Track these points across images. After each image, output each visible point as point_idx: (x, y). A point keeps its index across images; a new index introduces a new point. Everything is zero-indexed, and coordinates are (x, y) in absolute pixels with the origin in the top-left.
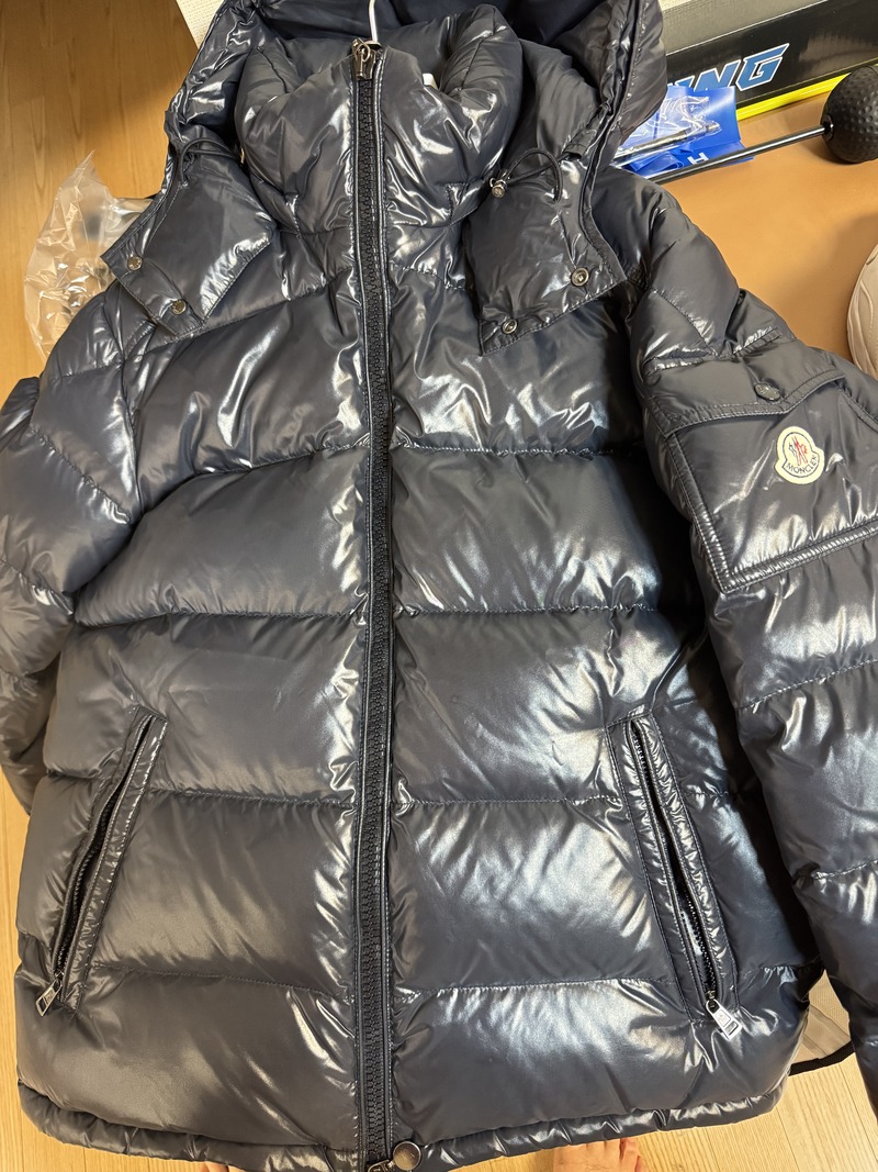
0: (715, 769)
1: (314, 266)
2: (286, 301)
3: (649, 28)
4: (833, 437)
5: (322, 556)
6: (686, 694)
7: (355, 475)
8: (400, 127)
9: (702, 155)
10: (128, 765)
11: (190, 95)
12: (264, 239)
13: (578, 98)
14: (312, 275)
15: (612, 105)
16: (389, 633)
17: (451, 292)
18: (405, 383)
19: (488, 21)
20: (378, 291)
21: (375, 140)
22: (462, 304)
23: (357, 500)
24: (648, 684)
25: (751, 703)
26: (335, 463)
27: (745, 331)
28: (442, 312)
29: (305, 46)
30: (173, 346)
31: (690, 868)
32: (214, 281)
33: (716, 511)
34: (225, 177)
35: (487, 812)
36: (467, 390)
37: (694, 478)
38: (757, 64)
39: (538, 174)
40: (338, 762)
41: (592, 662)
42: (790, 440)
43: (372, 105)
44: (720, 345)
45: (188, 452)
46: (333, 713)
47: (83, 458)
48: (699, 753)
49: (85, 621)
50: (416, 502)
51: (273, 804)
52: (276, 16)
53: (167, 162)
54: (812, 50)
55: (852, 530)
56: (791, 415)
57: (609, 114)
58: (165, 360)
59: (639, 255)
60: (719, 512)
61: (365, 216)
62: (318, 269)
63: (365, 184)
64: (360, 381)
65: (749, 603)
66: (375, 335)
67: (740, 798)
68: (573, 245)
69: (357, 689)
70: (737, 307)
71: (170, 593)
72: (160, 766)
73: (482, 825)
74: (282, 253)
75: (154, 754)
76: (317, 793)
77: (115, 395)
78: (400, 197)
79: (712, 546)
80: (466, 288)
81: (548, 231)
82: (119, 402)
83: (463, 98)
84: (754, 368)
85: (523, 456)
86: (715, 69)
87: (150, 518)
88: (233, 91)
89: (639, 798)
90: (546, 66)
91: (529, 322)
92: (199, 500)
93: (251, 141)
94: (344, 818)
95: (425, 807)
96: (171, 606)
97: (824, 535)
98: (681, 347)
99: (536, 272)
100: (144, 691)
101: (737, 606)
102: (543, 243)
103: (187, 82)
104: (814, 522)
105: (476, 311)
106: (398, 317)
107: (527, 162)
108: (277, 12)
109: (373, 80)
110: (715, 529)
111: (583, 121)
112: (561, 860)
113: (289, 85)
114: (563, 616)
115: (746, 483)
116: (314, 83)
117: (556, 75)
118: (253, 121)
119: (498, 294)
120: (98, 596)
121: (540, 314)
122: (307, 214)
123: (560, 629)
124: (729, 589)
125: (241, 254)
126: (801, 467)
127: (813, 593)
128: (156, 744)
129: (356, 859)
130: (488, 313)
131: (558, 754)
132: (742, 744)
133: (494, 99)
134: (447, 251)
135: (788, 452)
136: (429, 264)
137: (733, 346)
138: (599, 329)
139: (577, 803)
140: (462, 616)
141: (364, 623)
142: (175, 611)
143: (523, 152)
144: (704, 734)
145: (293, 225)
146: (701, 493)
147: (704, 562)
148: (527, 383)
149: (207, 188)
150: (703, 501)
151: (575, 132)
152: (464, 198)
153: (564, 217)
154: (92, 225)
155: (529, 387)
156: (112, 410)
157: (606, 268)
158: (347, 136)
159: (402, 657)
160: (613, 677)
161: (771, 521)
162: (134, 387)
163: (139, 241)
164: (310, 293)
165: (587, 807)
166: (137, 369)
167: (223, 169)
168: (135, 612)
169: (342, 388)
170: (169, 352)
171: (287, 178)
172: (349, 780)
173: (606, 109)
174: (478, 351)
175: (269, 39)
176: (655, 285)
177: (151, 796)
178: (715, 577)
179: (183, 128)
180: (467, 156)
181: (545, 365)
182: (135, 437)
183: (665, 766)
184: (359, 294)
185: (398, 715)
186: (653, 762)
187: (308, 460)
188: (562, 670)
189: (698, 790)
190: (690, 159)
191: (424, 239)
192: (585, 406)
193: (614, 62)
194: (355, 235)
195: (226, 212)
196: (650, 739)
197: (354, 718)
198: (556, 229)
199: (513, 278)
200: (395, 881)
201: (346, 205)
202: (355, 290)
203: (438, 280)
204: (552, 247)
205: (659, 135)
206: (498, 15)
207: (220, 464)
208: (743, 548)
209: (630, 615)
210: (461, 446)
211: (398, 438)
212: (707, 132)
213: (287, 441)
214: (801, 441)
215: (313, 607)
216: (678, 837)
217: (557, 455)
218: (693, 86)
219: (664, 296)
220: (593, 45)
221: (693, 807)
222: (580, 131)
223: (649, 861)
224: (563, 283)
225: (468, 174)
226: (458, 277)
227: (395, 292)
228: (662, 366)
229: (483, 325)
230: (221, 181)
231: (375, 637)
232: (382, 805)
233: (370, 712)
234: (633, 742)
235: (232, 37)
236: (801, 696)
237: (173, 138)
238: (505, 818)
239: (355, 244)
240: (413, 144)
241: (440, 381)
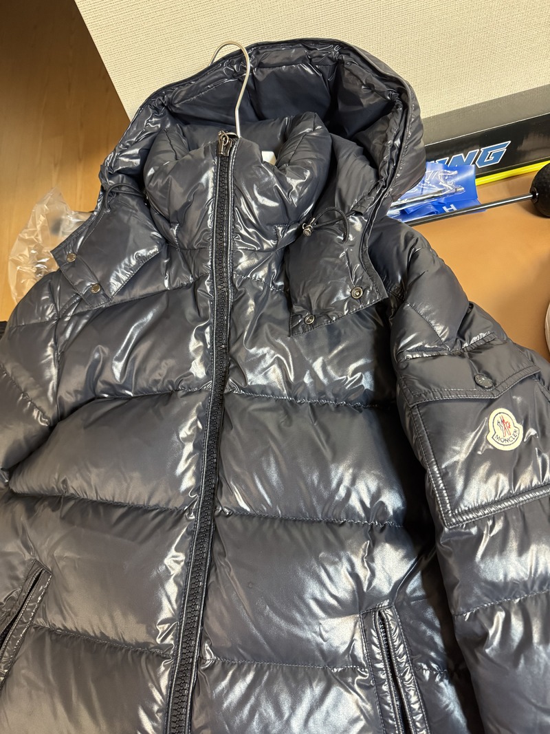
0: (437, 651)
1: (186, 270)
2: (166, 290)
3: (413, 134)
4: (529, 416)
5: (168, 467)
6: (419, 593)
7: (199, 411)
8: (244, 188)
9: (452, 206)
10: (21, 604)
11: (118, 156)
12: (156, 249)
13: (364, 175)
14: (184, 275)
15: (386, 181)
16: (210, 525)
17: (274, 293)
18: (237, 351)
19: (311, 123)
20: (225, 289)
21: (228, 195)
22: (281, 301)
23: (198, 428)
24: (392, 585)
25: (464, 613)
26: (185, 402)
27: (471, 333)
28: (267, 305)
29: (195, 130)
30: (91, 312)
31: (416, 727)
32: (120, 275)
33: (443, 466)
34: (133, 209)
35: (267, 673)
36: (278, 358)
37: (429, 439)
38: (489, 152)
39: (334, 224)
40: (163, 622)
41: (352, 565)
42: (498, 418)
43: (228, 173)
44: (453, 343)
45: (91, 381)
46: (163, 586)
47: (24, 380)
48: (427, 640)
49: (14, 489)
50: (238, 434)
51: (116, 648)
52: (178, 111)
53: (99, 195)
54: (526, 145)
55: (542, 486)
56: (499, 400)
57: (384, 187)
58: (84, 321)
59: (400, 278)
60: (446, 468)
61: (219, 242)
62: (188, 272)
63: (221, 222)
64: (209, 346)
65: (465, 537)
66: (222, 318)
67: (456, 675)
68: (354, 272)
69: (183, 568)
70: (467, 315)
71: (64, 482)
72: (41, 610)
73: (263, 682)
74: (166, 259)
75: (40, 598)
76: (146, 644)
77: (49, 341)
78: (243, 232)
79: (440, 491)
80: (284, 290)
81: (338, 261)
82: (52, 346)
83: (288, 172)
84: (475, 362)
85: (315, 405)
86: (462, 154)
87: (61, 426)
88: (145, 155)
89: (381, 669)
90: (345, 153)
91: (322, 318)
92: (93, 417)
93: (149, 189)
94: (164, 666)
95: (223, 664)
96: (64, 491)
97: (521, 489)
98: (424, 344)
99: (328, 287)
100: (39, 551)
101: (456, 538)
102: (334, 269)
103: (117, 148)
104: (514, 480)
105: (289, 305)
106: (236, 308)
107: (328, 214)
108: (178, 108)
109: (229, 157)
110: (442, 479)
111: (366, 191)
112: (319, 716)
113: (178, 155)
114: (335, 527)
115: (465, 448)
116: (192, 156)
117: (352, 158)
118: (152, 176)
119: (303, 299)
120: (23, 474)
121: (330, 314)
122: (183, 237)
123: (331, 537)
124: (451, 525)
125: (139, 258)
126: (506, 438)
127: (512, 533)
128: (42, 590)
129: (170, 697)
130: (297, 309)
131: (323, 633)
132: (458, 640)
133: (308, 174)
134: (273, 266)
135: (497, 427)
136: (261, 274)
137: (462, 344)
138: (371, 323)
139: (335, 670)
140: (263, 518)
141: (194, 517)
142: (67, 494)
143: (325, 208)
144: (430, 625)
145: (174, 243)
146: (433, 451)
147: (434, 503)
148: (320, 357)
149: (121, 215)
150: (435, 457)
151: (360, 197)
152: (286, 235)
153: (349, 253)
154: (56, 227)
155: (320, 360)
156: (46, 351)
157: (374, 288)
158: (211, 190)
159: (217, 547)
160: (367, 578)
161: (482, 477)
162: (62, 337)
163: (76, 244)
164: (182, 287)
165: (343, 674)
166: (65, 325)
167: (133, 203)
168: (42, 489)
169: (196, 351)
170: (88, 316)
171: (171, 213)
172: (170, 637)
173: (382, 184)
174: (287, 333)
175: (173, 124)
176: (408, 300)
177: (33, 630)
178: (441, 515)
179: (111, 176)
180: (289, 209)
181: (333, 346)
182: (59, 370)
183: (402, 646)
184: (212, 291)
185: (209, 593)
186: (393, 643)
187: (167, 396)
188: (331, 569)
189: (425, 667)
190: (445, 208)
191: (258, 259)
192: (358, 375)
193: (389, 154)
194: (212, 253)
195: (132, 230)
196: (392, 626)
197: (179, 590)
198: (343, 260)
199: (312, 290)
200: (196, 719)
201: (207, 234)
202: (210, 288)
203: (266, 285)
204: (340, 272)
205: (425, 192)
206: (318, 119)
207: (112, 392)
208: (462, 497)
209: (382, 530)
210: (273, 394)
211: (230, 386)
212: (456, 192)
213: (156, 382)
214: (507, 419)
215: (159, 502)
216: (409, 702)
217: (338, 406)
218: (448, 163)
219: (414, 308)
220: (376, 142)
221: (420, 679)
222: (364, 197)
223: (386, 719)
224: (345, 295)
225: (289, 219)
226: (280, 284)
227: (236, 292)
228: (410, 356)
229: (294, 317)
230: (131, 210)
231: (201, 527)
232: (193, 657)
233: (191, 585)
234: (379, 626)
235: (148, 122)
236: (501, 611)
237: (104, 181)
238: (281, 679)
239: (212, 259)
240: (253, 199)
241: (261, 351)
